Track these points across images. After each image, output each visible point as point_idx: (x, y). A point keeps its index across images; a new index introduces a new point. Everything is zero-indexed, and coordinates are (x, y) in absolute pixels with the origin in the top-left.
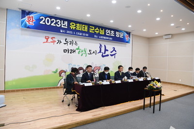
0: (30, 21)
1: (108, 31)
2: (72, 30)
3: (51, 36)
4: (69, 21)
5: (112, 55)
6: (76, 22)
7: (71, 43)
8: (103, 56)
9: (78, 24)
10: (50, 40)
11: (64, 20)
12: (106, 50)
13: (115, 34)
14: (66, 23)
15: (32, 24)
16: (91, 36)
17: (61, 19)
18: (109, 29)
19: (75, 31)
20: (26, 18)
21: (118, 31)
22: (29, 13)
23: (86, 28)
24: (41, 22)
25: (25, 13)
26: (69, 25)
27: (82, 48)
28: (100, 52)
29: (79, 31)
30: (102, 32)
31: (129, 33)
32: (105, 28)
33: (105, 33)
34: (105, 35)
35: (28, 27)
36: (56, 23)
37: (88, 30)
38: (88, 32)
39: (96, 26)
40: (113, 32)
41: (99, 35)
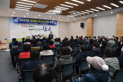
0: (16, 20)
1: (46, 21)
2: (31, 22)
3: (24, 25)
4: (30, 19)
5: (49, 30)
6: (33, 19)
7: (32, 27)
8: (45, 31)
9: (33, 20)
10: (24, 26)
11: (28, 19)
12: (46, 28)
13: (49, 22)
14: (29, 20)
15: (17, 21)
16: (39, 24)
17: (27, 19)
18: (46, 20)
19: (33, 22)
20: (15, 20)
21: (51, 21)
22: (16, 18)
23: (37, 21)
24: (20, 21)
25: (14, 18)
26: (30, 20)
27: (36, 28)
28: (44, 29)
29: (34, 22)
30: (44, 22)
31: (56, 21)
32: (45, 20)
33: (45, 22)
34: (45, 23)
35: (16, 23)
36: (25, 20)
37: (38, 21)
38: (38, 22)
39: (41, 20)
40: (48, 21)
41: (42, 23)
